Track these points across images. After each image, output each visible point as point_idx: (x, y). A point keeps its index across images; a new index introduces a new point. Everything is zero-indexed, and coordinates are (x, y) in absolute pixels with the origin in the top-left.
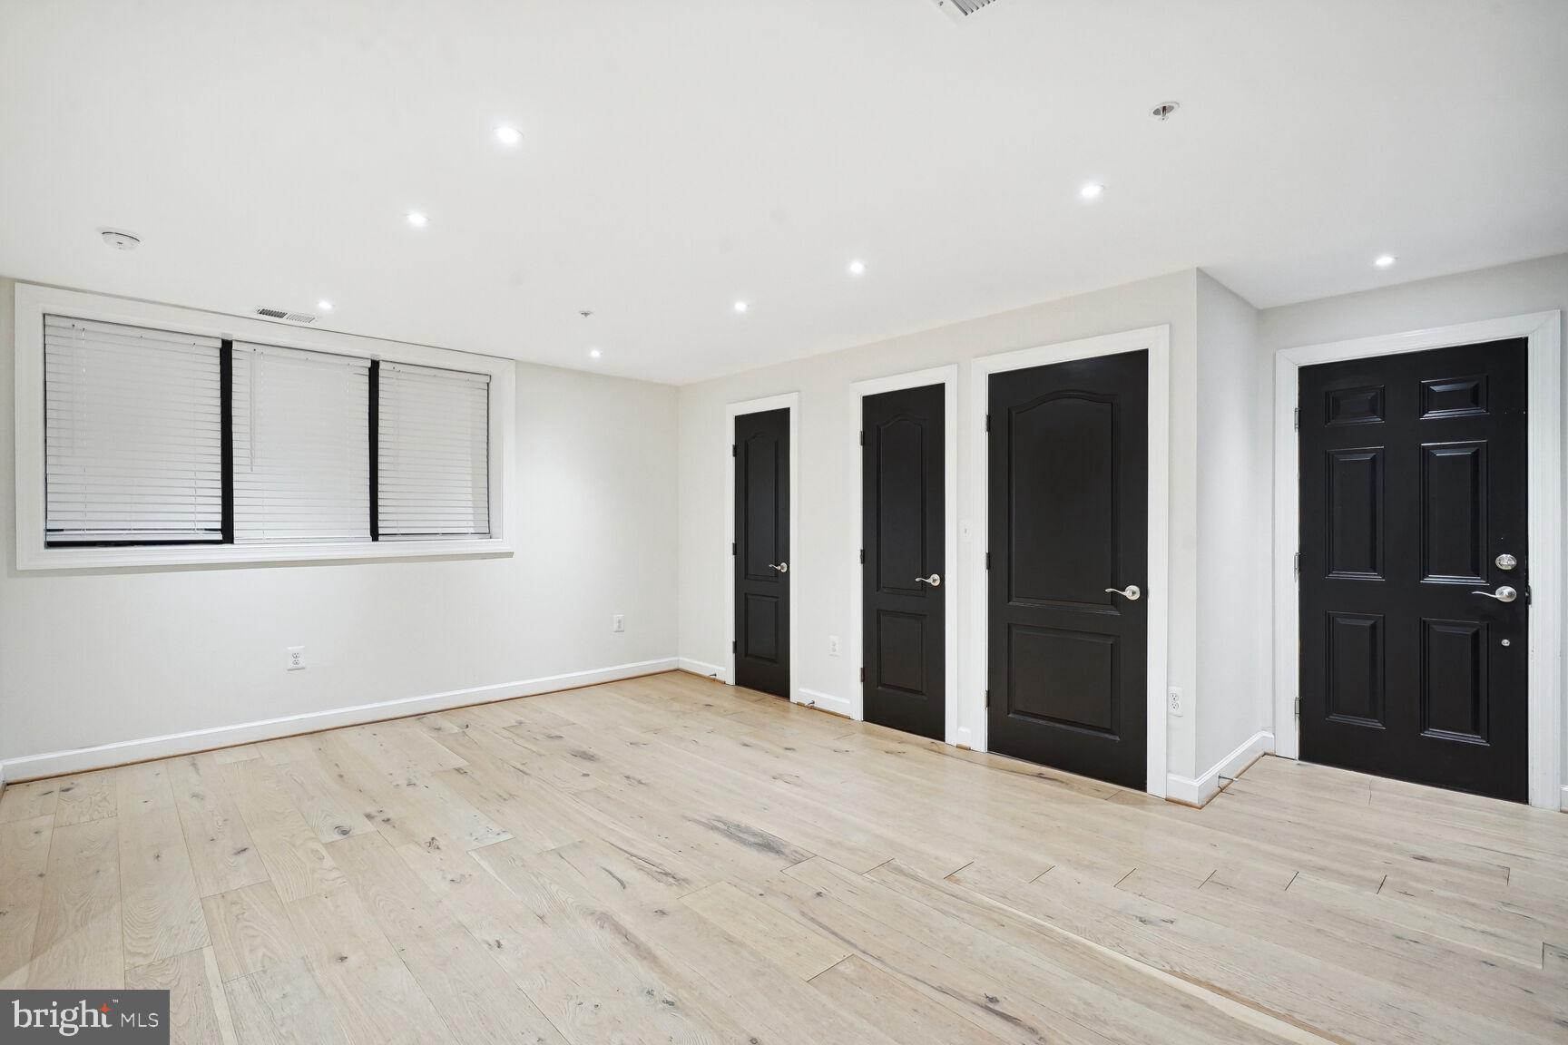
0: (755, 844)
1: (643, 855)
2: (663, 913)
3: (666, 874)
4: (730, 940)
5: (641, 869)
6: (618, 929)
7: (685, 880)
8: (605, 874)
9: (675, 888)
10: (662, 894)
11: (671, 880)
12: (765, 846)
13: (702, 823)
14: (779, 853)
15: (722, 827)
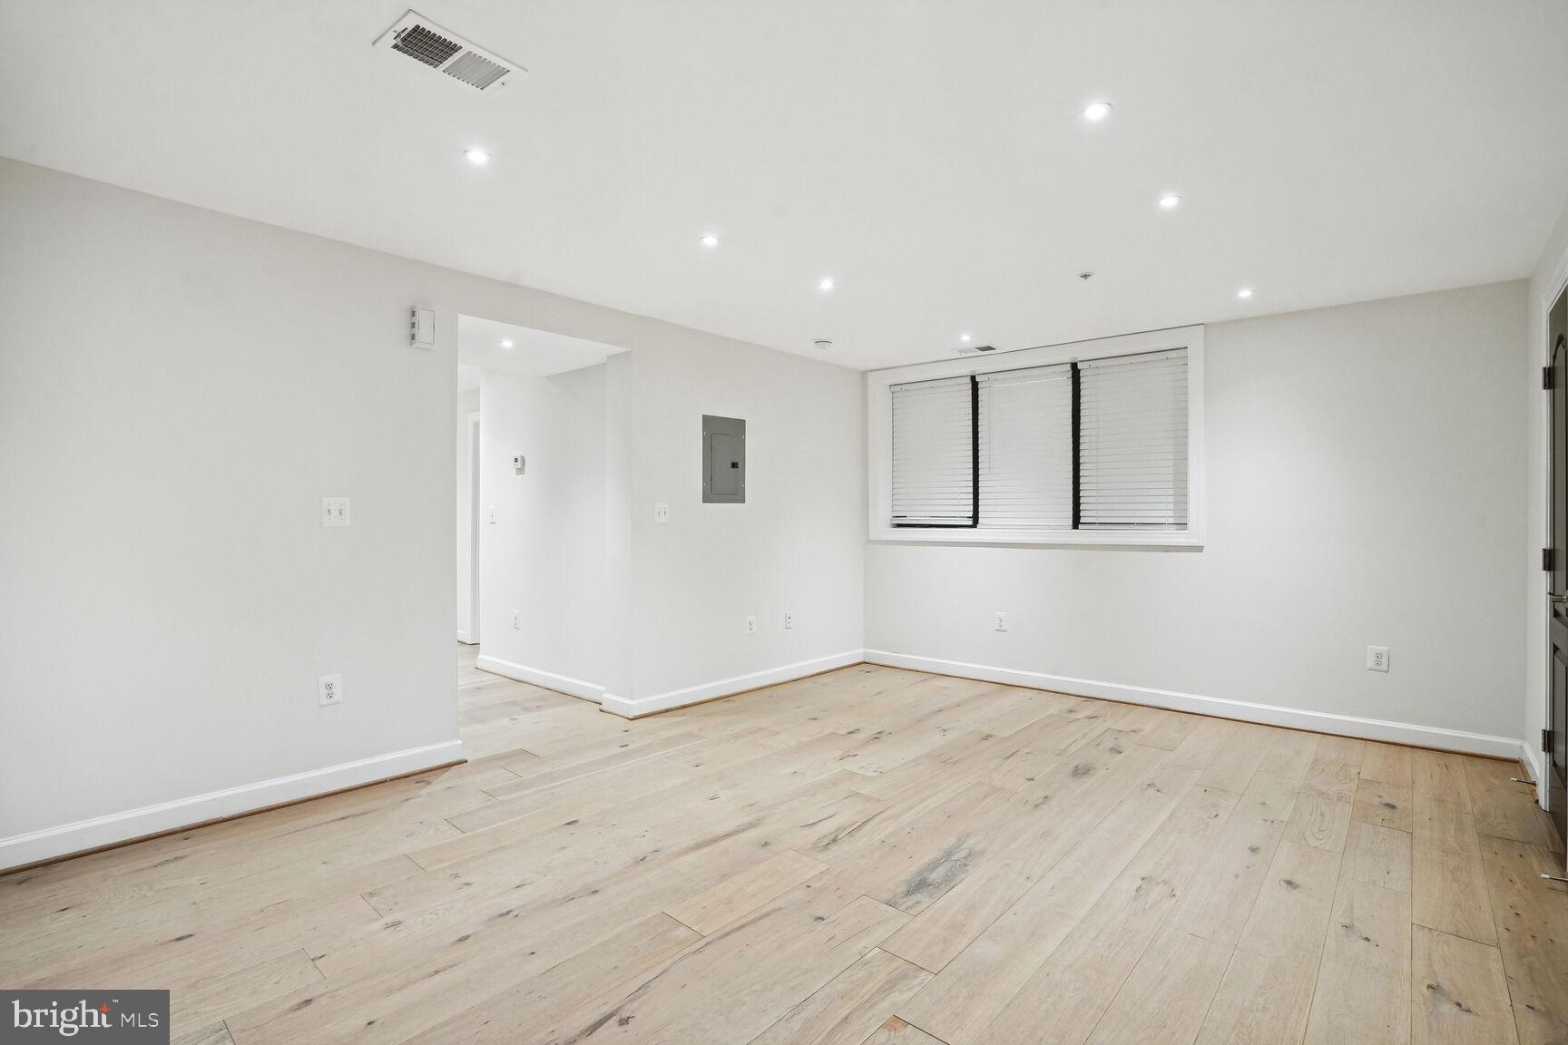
12: (920, 885)
13: (957, 847)
14: (909, 893)
15: (956, 857)
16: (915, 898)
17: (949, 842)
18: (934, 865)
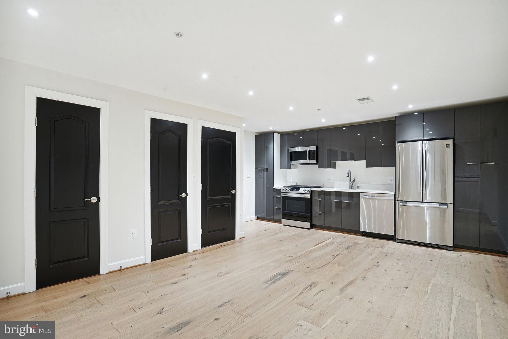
12: (284, 275)
13: (271, 284)
14: (287, 273)
15: (272, 281)
16: (285, 272)
17: (272, 287)
18: (279, 279)
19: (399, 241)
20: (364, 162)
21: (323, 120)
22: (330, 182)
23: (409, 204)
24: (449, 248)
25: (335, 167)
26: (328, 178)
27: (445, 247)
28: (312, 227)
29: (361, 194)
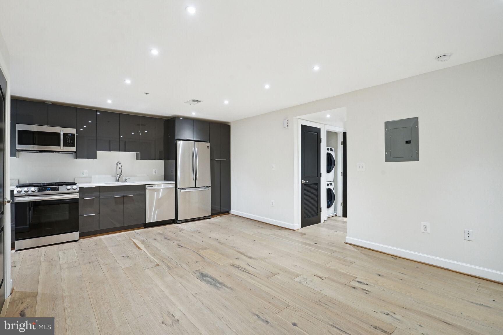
0: (207, 277)
1: (245, 273)
2: (237, 258)
3: (237, 267)
4: (222, 254)
5: (245, 269)
6: (247, 256)
7: (232, 266)
8: (255, 267)
9: (234, 264)
10: (237, 263)
11: (235, 266)
13: (225, 286)
19: (180, 222)
20: (134, 154)
21: (109, 101)
22: (85, 175)
23: (187, 190)
24: (209, 217)
25: (95, 158)
26: (82, 171)
27: (207, 217)
28: (82, 236)
29: (146, 186)
